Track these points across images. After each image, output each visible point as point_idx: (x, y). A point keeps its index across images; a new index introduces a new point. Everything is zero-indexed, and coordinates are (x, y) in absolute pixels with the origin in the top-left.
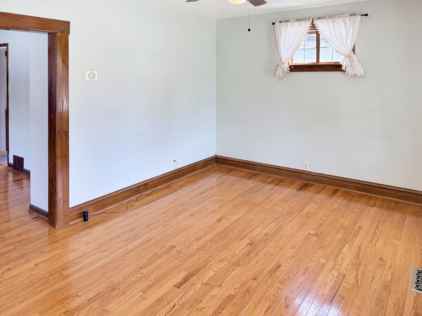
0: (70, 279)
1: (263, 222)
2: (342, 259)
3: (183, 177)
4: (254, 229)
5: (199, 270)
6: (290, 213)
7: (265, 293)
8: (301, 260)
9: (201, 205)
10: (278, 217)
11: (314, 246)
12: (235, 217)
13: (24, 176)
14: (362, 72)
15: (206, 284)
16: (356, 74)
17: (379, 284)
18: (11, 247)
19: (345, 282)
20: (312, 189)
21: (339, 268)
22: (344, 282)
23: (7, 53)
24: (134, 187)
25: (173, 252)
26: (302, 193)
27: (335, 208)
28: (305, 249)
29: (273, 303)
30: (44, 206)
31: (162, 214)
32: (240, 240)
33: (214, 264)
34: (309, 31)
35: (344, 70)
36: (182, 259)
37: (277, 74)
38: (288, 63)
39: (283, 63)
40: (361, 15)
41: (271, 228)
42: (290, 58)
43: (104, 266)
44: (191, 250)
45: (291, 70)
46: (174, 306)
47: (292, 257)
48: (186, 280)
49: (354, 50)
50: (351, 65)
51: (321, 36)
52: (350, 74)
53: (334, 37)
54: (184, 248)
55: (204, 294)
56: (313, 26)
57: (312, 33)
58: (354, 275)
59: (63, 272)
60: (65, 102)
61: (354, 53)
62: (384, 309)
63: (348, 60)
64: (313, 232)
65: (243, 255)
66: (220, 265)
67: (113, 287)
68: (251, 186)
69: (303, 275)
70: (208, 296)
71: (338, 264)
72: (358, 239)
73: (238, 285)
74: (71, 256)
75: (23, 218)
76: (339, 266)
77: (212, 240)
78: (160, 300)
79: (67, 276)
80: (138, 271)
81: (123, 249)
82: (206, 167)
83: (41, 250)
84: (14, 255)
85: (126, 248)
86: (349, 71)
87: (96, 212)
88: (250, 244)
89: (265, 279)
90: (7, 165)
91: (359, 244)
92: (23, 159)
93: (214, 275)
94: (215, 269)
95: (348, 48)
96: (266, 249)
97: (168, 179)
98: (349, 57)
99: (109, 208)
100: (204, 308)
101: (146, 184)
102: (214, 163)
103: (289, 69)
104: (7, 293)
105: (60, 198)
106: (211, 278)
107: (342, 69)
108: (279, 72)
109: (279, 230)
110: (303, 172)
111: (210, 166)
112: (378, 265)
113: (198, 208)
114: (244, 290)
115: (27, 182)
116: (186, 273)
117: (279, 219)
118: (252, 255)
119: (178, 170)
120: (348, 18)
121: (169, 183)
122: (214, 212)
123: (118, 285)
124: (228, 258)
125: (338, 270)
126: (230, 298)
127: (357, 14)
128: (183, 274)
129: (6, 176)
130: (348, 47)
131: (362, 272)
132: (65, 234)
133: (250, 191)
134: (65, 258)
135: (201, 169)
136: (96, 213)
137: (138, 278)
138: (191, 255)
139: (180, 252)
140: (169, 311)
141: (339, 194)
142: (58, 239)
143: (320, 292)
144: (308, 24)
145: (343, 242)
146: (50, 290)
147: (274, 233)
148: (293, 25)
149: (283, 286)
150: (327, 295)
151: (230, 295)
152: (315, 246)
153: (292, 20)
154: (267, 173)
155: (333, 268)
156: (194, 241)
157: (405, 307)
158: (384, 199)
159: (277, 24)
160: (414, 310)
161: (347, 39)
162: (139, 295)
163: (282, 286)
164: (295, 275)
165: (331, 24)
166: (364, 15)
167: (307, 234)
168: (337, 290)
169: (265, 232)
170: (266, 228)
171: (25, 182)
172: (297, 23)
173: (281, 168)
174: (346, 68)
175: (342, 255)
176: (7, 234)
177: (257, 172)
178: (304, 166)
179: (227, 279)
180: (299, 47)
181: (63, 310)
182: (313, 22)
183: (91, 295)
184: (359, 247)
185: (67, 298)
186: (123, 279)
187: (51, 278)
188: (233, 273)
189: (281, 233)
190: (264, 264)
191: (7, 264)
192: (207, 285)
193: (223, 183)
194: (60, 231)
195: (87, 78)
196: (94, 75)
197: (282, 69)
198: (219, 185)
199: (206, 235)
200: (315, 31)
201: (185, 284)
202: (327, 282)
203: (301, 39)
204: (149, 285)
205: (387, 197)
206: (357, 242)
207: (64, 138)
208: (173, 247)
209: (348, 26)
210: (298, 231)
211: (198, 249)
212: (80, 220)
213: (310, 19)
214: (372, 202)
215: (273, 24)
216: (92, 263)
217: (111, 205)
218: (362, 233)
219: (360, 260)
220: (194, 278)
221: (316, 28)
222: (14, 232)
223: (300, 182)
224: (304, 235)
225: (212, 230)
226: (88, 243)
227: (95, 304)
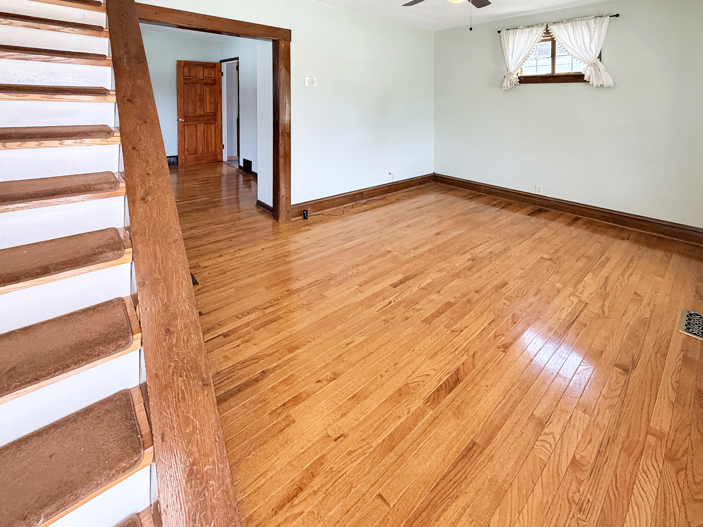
0: (292, 265)
1: (487, 241)
2: (584, 288)
3: (399, 192)
4: (476, 247)
5: (416, 275)
6: (521, 235)
7: (489, 306)
8: (531, 281)
9: (418, 219)
10: (505, 238)
11: (548, 270)
12: (456, 233)
13: (252, 178)
14: (611, 82)
15: (423, 288)
16: (603, 85)
17: (633, 319)
18: (241, 233)
19: (588, 310)
20: (547, 215)
21: (579, 295)
22: (585, 311)
23: (238, 67)
24: (349, 194)
25: (389, 256)
26: (533, 219)
27: (575, 236)
28: (537, 271)
29: (498, 316)
30: (270, 202)
31: (378, 222)
32: (461, 255)
33: (431, 272)
34: (542, 38)
35: (587, 80)
36: (398, 263)
37: (504, 86)
38: (517, 73)
39: (511, 74)
40: (610, 16)
41: (497, 247)
42: (520, 68)
43: (322, 258)
44: (407, 257)
45: (520, 82)
46: (390, 302)
47: (521, 277)
48: (402, 282)
49: (600, 57)
50: (596, 74)
51: (557, 43)
52: (595, 85)
53: (574, 43)
54: (400, 254)
55: (422, 297)
56: (547, 32)
57: (546, 40)
58: (599, 305)
59: (285, 258)
60: (287, 105)
61: (600, 61)
62: (640, 346)
63: (593, 69)
64: (547, 256)
65: (464, 269)
66: (438, 275)
67: (331, 277)
68: (474, 206)
69: (534, 295)
70: (425, 299)
71: (579, 291)
72: (605, 269)
73: (458, 295)
74: (292, 247)
75: (251, 211)
76: (580, 293)
77: (430, 251)
78: (376, 295)
79: (289, 262)
80: (355, 268)
81: (340, 247)
82: (423, 184)
83: (267, 238)
84: (244, 239)
85: (343, 246)
86: (594, 81)
87: (315, 212)
88: (473, 260)
89: (490, 294)
90: (238, 168)
91: (606, 275)
92: (251, 162)
93: (432, 282)
94: (433, 277)
95: (591, 54)
96: (491, 266)
97: (383, 191)
98: (593, 65)
99: (327, 210)
100: (421, 309)
101: (361, 193)
102: (432, 181)
103: (519, 80)
104: (238, 268)
105: (283, 195)
106: (428, 284)
107: (585, 79)
108: (506, 83)
109: (506, 250)
110: (536, 196)
111: (427, 184)
112: (632, 299)
113: (414, 220)
114: (465, 299)
115: (254, 183)
116: (401, 276)
117: (506, 240)
118: (475, 269)
119: (393, 184)
120: (592, 20)
121: (384, 196)
122: (432, 226)
123: (335, 276)
124: (448, 269)
125: (578, 297)
126: (449, 305)
127: (604, 15)
128: (400, 277)
129: (237, 177)
130: (592, 52)
131: (610, 303)
132: (287, 228)
133: (472, 211)
134: (287, 247)
135: (418, 185)
136: (314, 214)
137: (354, 273)
138: (407, 262)
139: (396, 257)
140: (385, 306)
141: (580, 222)
142: (281, 231)
143: (555, 315)
144: (542, 30)
145: (585, 272)
146: (274, 271)
147: (500, 253)
148: (522, 32)
149: (510, 302)
150: (564, 320)
151: (449, 302)
152: (550, 270)
153: (521, 27)
154: (492, 195)
155: (572, 294)
156: (410, 249)
157: (670, 348)
158: (640, 233)
159: (504, 32)
160: (682, 353)
161: (591, 45)
162: (356, 288)
163: (508, 303)
164: (525, 295)
165: (570, 30)
166: (614, 16)
167: (540, 257)
168: (577, 317)
169: (489, 250)
170: (491, 247)
171: (253, 183)
172: (528, 29)
173: (508, 190)
174: (589, 77)
175: (583, 283)
176: (238, 222)
177: (480, 193)
178: (537, 190)
179: (445, 287)
180: (530, 56)
181: (285, 289)
182: (547, 27)
183: (310, 280)
184: (607, 278)
185: (289, 279)
186: (340, 272)
187: (275, 261)
188: (453, 283)
189: (509, 254)
190: (488, 280)
191: (238, 245)
192: (425, 290)
193: (441, 200)
194: (283, 224)
195: (307, 84)
196: (313, 82)
197: (510, 81)
198: (437, 202)
199: (423, 245)
200: (550, 37)
201: (401, 286)
202: (564, 308)
203: (532, 46)
204: (365, 281)
205: (646, 231)
206: (604, 272)
207: (287, 138)
208: (389, 252)
209: (593, 30)
210: (529, 253)
211: (414, 256)
212: (300, 217)
213: (544, 24)
214: (624, 235)
215: (499, 32)
216: (312, 254)
217: (329, 208)
218: (611, 264)
219: (607, 291)
220: (411, 281)
221: (551, 34)
222: (243, 221)
223: (531, 207)
224: (535, 258)
225: (430, 241)
226: (307, 238)
227: (314, 289)
